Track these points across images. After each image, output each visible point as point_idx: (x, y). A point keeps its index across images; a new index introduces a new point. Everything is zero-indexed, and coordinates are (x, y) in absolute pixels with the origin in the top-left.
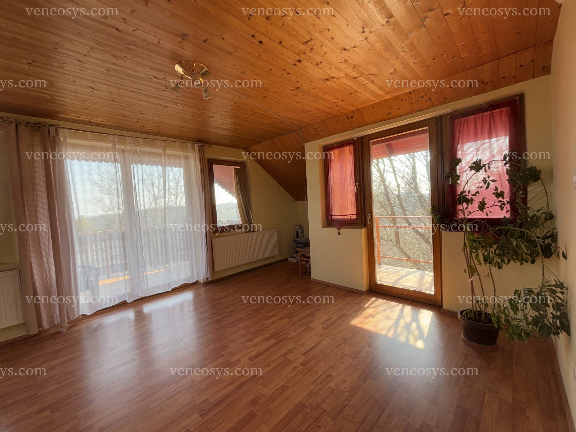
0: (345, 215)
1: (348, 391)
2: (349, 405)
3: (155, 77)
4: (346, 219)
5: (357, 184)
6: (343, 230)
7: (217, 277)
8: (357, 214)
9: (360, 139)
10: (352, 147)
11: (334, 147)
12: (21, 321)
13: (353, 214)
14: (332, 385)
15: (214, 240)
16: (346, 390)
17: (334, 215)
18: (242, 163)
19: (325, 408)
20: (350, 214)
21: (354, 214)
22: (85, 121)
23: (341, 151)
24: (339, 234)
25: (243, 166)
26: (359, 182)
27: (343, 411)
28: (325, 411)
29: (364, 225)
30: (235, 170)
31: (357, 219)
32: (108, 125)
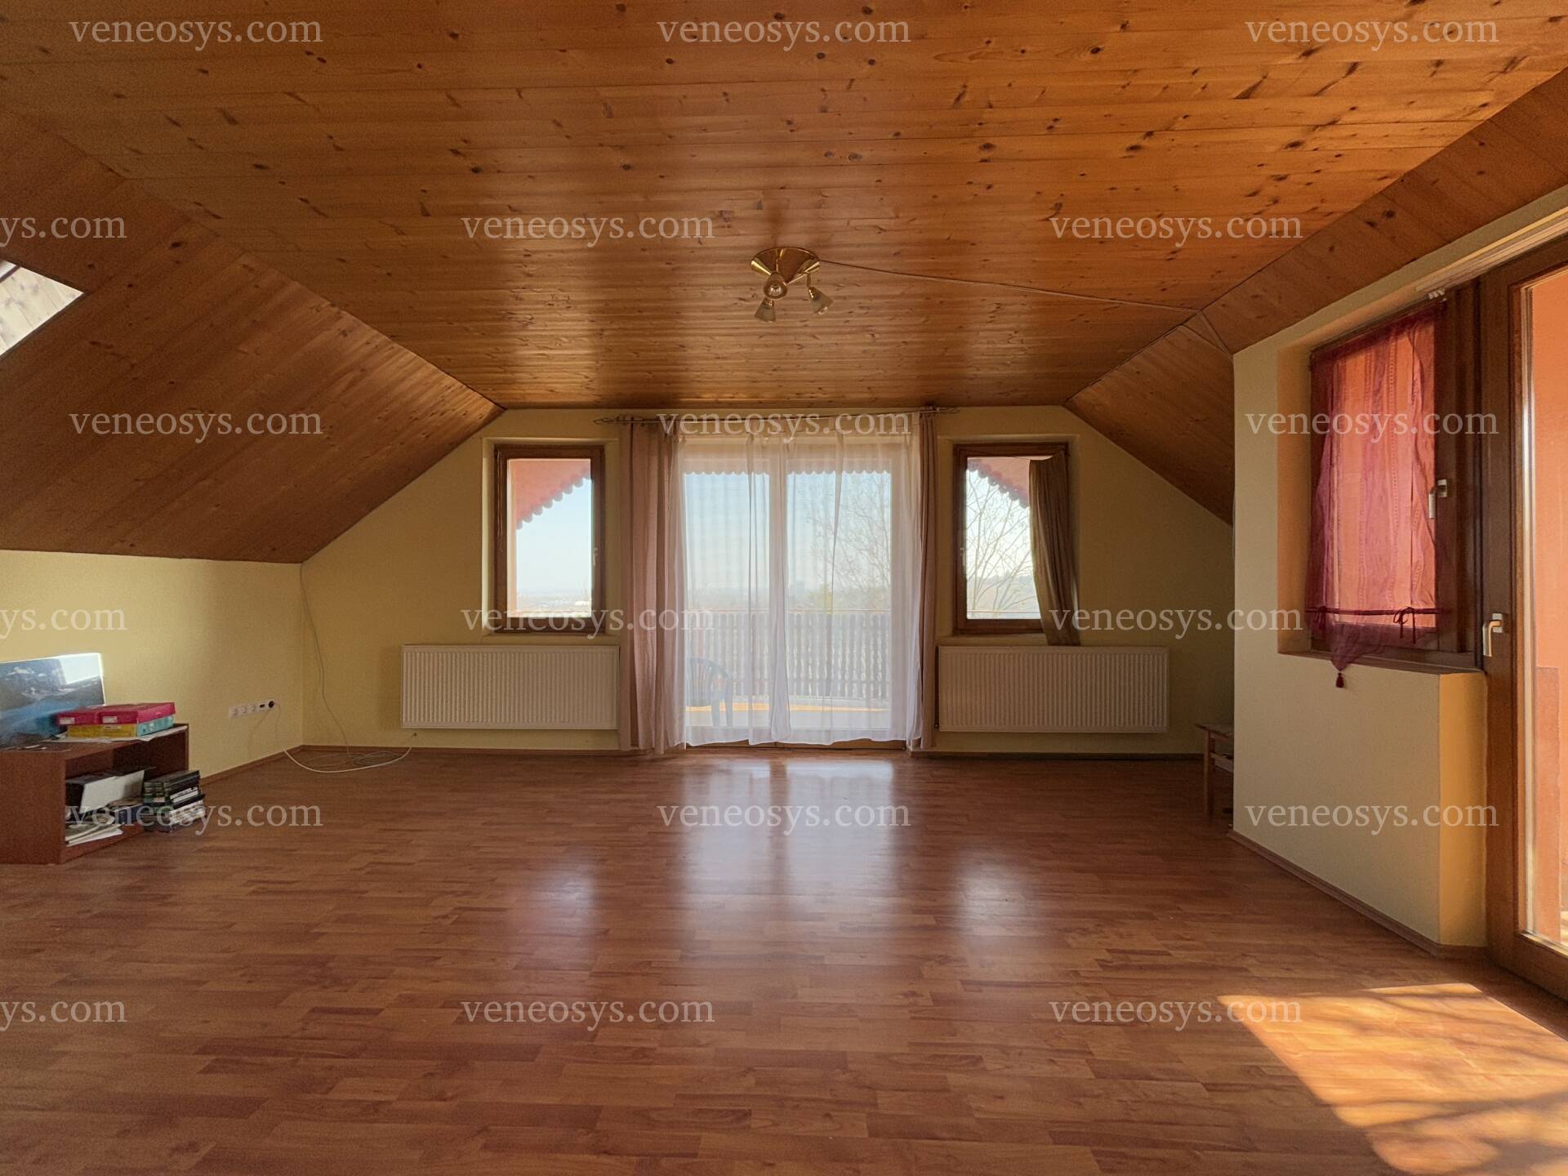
0: (1380, 613)
1: (979, 1120)
2: (945, 1142)
3: (741, 299)
4: (1383, 627)
5: (1443, 482)
6: (1356, 672)
7: (942, 748)
8: (1441, 611)
9: (1470, 292)
10: (1426, 335)
11: (1347, 347)
12: (614, 726)
13: (1416, 607)
14: (955, 1079)
15: (943, 651)
16: (977, 1115)
17: (1337, 612)
18: (1061, 444)
19: (879, 1101)
20: (1402, 607)
21: (1419, 612)
22: (712, 403)
23: (1377, 356)
24: (1340, 683)
25: (1062, 452)
26: (1453, 475)
27: (913, 1138)
28: (875, 1105)
29: (1470, 657)
30: (1035, 467)
31: (1437, 632)
32: (746, 403)
